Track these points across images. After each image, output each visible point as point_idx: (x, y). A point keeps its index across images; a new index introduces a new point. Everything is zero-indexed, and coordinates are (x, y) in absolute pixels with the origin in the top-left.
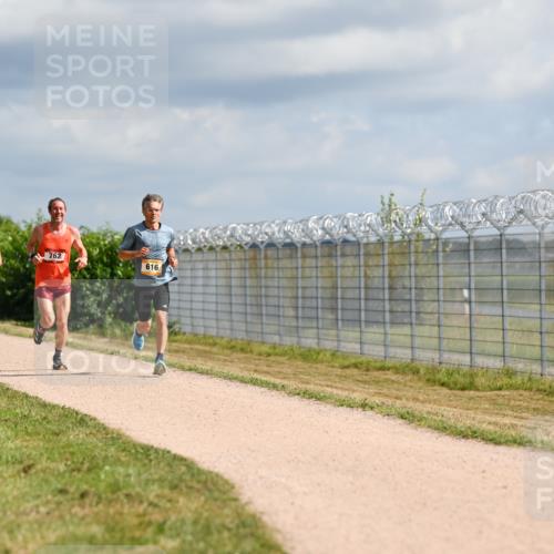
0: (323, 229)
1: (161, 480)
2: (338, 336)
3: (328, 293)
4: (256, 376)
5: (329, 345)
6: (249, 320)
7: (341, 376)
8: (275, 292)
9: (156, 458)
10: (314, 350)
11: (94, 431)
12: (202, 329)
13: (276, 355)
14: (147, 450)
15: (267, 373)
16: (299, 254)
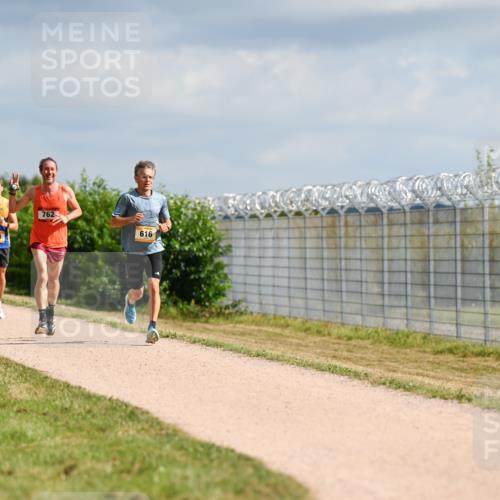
0: (413, 191)
1: (224, 484)
2: (430, 316)
3: (419, 267)
4: (334, 362)
5: (420, 327)
6: (326, 297)
7: (433, 363)
8: (356, 265)
9: (218, 458)
10: (403, 332)
11: (146, 426)
12: (272, 307)
13: (358, 338)
14: (208, 449)
15: (348, 359)
16: (385, 221)
